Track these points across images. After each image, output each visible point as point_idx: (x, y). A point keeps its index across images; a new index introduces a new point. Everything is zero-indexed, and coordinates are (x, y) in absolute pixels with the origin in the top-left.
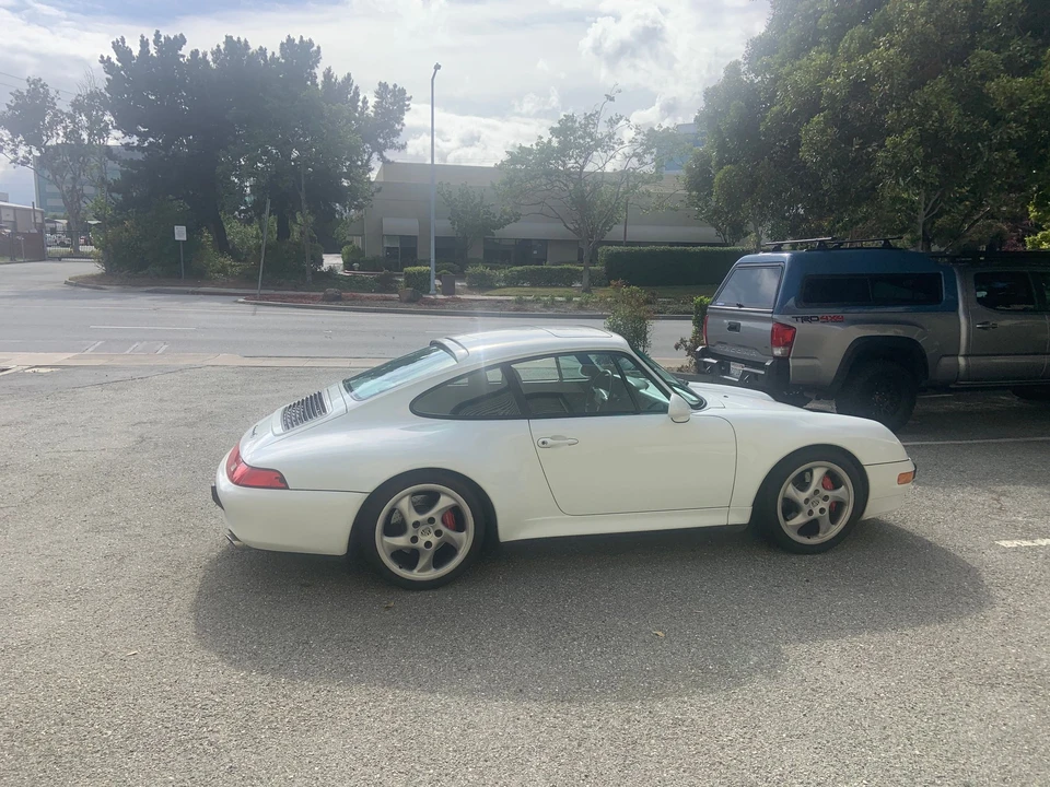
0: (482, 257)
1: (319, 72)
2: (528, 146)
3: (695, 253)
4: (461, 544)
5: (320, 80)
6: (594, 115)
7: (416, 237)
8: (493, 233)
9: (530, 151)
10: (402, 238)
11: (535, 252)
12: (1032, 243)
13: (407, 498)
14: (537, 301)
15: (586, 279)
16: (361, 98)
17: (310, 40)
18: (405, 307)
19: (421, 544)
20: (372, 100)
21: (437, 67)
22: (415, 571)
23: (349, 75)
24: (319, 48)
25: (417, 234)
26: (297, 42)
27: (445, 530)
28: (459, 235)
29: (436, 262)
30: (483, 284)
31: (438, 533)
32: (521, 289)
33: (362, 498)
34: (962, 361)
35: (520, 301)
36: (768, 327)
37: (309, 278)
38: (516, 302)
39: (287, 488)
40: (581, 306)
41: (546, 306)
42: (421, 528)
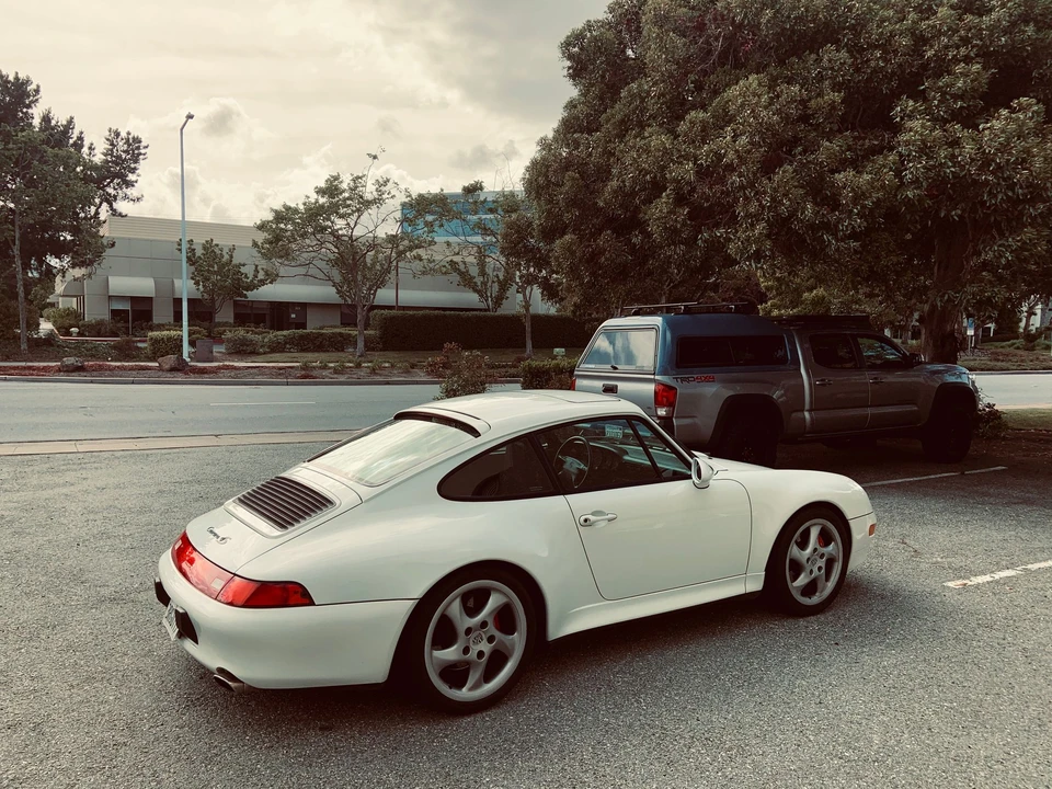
0: (232, 321)
1: (37, 113)
2: (293, 205)
3: (468, 318)
4: (513, 649)
5: (36, 122)
6: (360, 178)
7: (149, 300)
8: (245, 296)
9: (296, 211)
10: (134, 300)
11: (293, 316)
12: (764, 310)
13: (458, 600)
14: (325, 367)
15: (361, 344)
16: (86, 143)
17: (28, 77)
18: (169, 377)
19: (473, 654)
20: (101, 147)
21: (190, 117)
22: (464, 689)
23: (72, 118)
24: (38, 86)
25: (153, 295)
26: (11, 78)
27: (497, 634)
28: (206, 296)
29: (189, 326)
30: (242, 349)
31: (491, 639)
32: (289, 354)
33: (409, 606)
34: (807, 414)
35: (305, 367)
36: (651, 388)
37: (24, 346)
38: (302, 369)
39: (312, 603)
40: (373, 371)
41: (336, 371)
42: (472, 636)
